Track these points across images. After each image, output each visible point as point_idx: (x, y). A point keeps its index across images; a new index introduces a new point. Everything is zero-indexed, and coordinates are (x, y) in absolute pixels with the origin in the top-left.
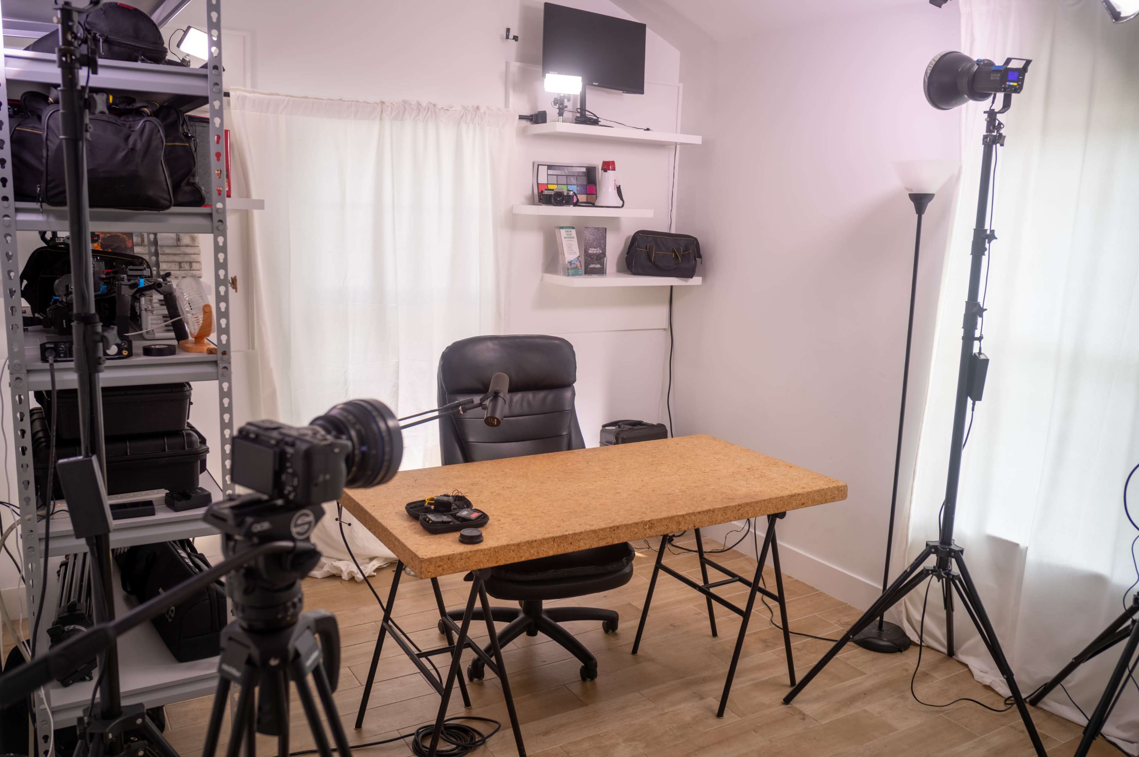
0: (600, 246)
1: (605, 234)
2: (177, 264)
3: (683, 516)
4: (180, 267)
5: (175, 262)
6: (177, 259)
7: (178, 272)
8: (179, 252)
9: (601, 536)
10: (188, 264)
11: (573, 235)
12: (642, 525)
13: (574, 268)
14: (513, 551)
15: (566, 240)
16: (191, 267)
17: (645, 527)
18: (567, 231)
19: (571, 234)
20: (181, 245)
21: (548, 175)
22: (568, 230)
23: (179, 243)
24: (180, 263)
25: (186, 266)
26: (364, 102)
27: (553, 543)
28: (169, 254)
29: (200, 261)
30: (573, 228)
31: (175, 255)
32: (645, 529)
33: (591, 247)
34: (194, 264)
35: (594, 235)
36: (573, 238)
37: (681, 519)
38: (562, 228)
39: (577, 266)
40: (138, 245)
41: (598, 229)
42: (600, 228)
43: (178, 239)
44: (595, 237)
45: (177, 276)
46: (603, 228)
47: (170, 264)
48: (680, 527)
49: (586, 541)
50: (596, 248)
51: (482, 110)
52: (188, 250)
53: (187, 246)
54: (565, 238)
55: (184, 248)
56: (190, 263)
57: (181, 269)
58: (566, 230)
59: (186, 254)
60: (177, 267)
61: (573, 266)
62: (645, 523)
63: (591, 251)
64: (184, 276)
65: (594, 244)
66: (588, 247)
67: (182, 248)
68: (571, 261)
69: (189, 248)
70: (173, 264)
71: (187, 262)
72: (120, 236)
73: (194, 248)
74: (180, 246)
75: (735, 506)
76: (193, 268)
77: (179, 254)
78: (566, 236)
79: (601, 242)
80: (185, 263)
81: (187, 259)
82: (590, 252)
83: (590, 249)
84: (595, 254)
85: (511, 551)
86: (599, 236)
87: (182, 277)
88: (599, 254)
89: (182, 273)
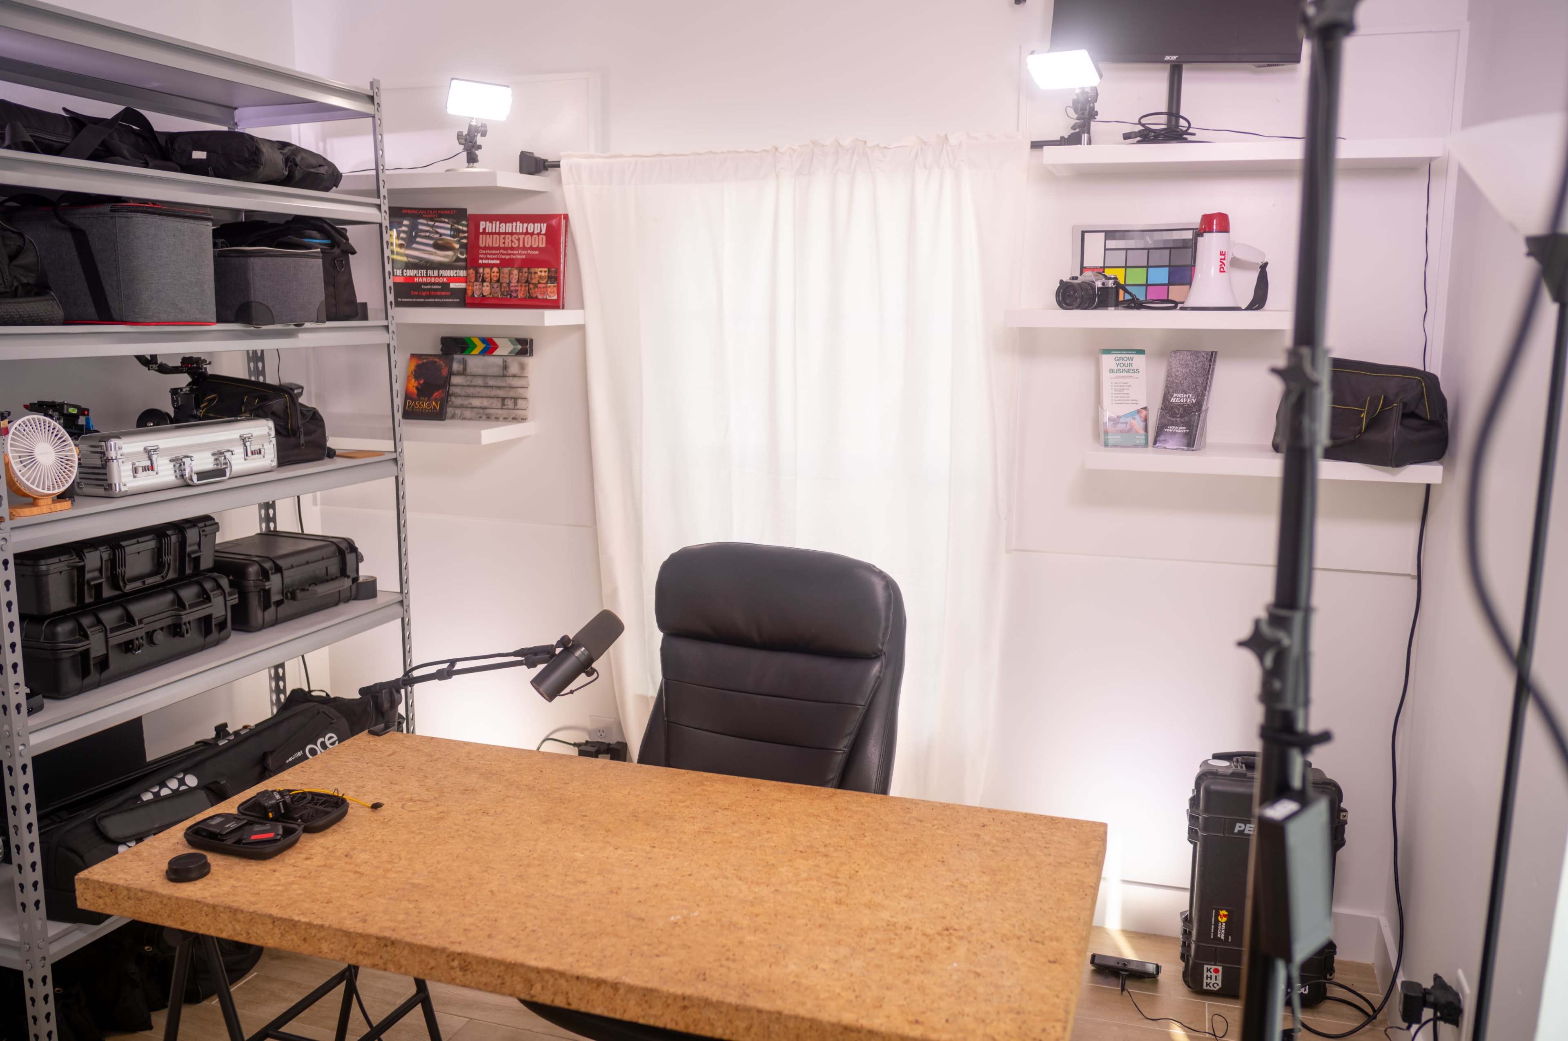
0: (1195, 389)
1: (1207, 363)
2: (500, 400)
3: (538, 971)
4: (503, 404)
5: (498, 397)
6: (501, 393)
7: (500, 412)
8: (504, 384)
9: (359, 947)
10: (513, 400)
11: (1134, 367)
12: (444, 957)
13: (1122, 431)
14: (207, 915)
15: (1114, 375)
16: (516, 405)
17: (452, 964)
18: (1122, 359)
19: (1130, 365)
20: (508, 375)
21: (1106, 249)
22: (1123, 356)
23: (505, 372)
24: (503, 399)
25: (510, 403)
26: (748, 151)
27: (271, 926)
28: (492, 387)
29: (528, 396)
30: (1141, 352)
31: (499, 388)
32: (452, 968)
33: (1176, 392)
34: (520, 402)
35: (1187, 366)
36: (1137, 371)
37: (533, 976)
38: (1108, 351)
39: (1131, 429)
40: (458, 374)
41: (1195, 353)
42: (1200, 352)
43: (505, 367)
44: (1188, 370)
45: (498, 416)
46: (1207, 353)
47: (491, 401)
48: (532, 992)
49: (332, 946)
50: (1186, 393)
51: (953, 140)
52: (515, 382)
53: (514, 376)
54: (1112, 371)
55: (511, 378)
56: (516, 399)
57: (504, 407)
58: (1119, 356)
59: (511, 387)
60: (499, 405)
61: (1120, 427)
62: (452, 956)
63: (1178, 398)
64: (506, 416)
65: (1185, 386)
66: (1171, 391)
67: (507, 378)
68: (1119, 417)
69: (516, 379)
70: (495, 401)
71: (511, 398)
72: (436, 362)
73: (522, 379)
74: (506, 376)
75: (675, 997)
76: (518, 406)
77: (504, 387)
78: (1115, 367)
79: (1197, 382)
80: (509, 400)
81: (512, 394)
82: (1173, 400)
83: (1175, 395)
84: (1181, 405)
85: (203, 914)
86: (1196, 368)
87: (504, 418)
88: (1189, 406)
89: (504, 413)
